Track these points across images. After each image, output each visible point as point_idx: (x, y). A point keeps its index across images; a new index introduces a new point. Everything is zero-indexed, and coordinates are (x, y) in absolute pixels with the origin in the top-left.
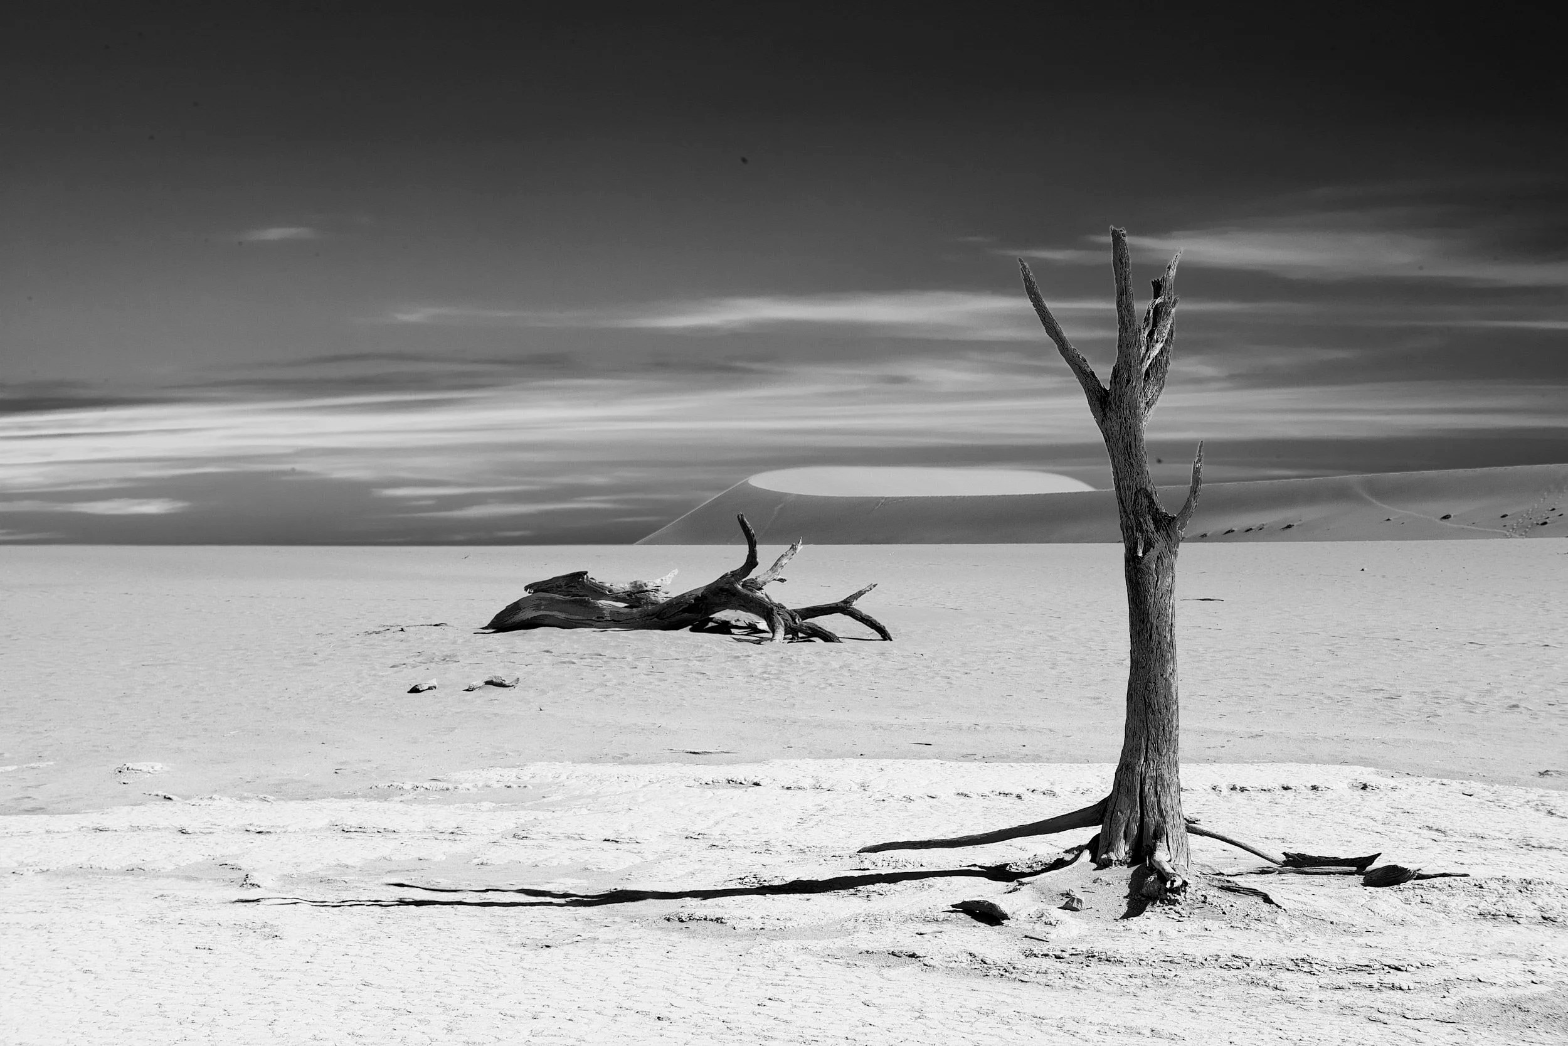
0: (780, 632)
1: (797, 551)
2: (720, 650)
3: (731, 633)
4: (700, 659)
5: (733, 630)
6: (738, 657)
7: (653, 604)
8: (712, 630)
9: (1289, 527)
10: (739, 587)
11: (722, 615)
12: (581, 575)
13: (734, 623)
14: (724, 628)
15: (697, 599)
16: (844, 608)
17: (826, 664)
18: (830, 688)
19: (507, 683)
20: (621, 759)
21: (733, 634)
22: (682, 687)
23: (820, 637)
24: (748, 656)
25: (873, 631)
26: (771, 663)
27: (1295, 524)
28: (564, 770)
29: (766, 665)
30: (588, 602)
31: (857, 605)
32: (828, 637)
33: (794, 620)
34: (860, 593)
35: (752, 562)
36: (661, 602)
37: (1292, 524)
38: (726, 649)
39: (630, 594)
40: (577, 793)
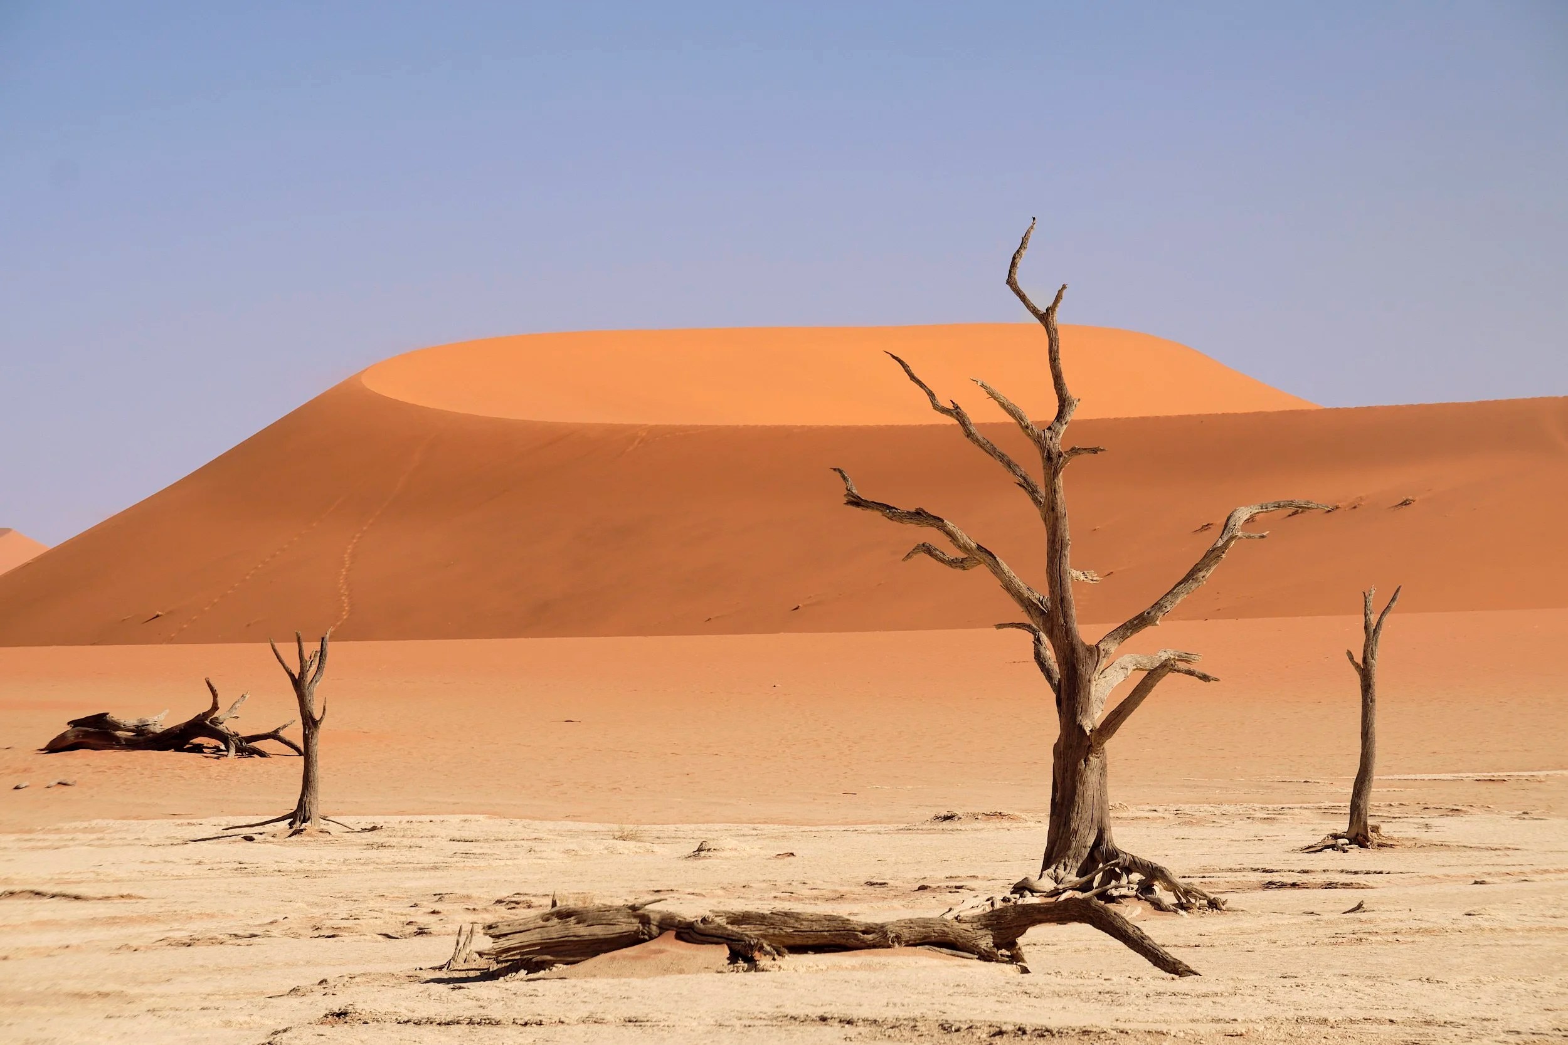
0: (233, 751)
1: (246, 699)
2: (194, 763)
3: (203, 752)
4: (181, 768)
5: (205, 750)
6: (204, 767)
7: (153, 733)
8: (189, 750)
9: (1405, 503)
10: (208, 723)
11: (197, 740)
12: (105, 714)
13: (205, 745)
14: (198, 749)
15: (181, 730)
16: (274, 735)
17: (256, 770)
18: (253, 784)
19: (69, 783)
20: (137, 818)
21: (205, 753)
22: (170, 784)
23: (257, 754)
24: (210, 767)
25: (293, 750)
26: (223, 771)
27: (1417, 498)
28: (111, 822)
29: (220, 772)
30: (110, 733)
31: (281, 733)
32: (262, 754)
33: (241, 743)
34: (285, 726)
35: (215, 707)
36: (158, 732)
37: (1410, 498)
38: (197, 763)
39: (137, 727)
40: (119, 829)
